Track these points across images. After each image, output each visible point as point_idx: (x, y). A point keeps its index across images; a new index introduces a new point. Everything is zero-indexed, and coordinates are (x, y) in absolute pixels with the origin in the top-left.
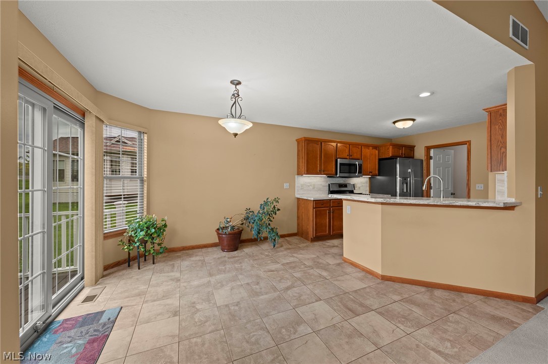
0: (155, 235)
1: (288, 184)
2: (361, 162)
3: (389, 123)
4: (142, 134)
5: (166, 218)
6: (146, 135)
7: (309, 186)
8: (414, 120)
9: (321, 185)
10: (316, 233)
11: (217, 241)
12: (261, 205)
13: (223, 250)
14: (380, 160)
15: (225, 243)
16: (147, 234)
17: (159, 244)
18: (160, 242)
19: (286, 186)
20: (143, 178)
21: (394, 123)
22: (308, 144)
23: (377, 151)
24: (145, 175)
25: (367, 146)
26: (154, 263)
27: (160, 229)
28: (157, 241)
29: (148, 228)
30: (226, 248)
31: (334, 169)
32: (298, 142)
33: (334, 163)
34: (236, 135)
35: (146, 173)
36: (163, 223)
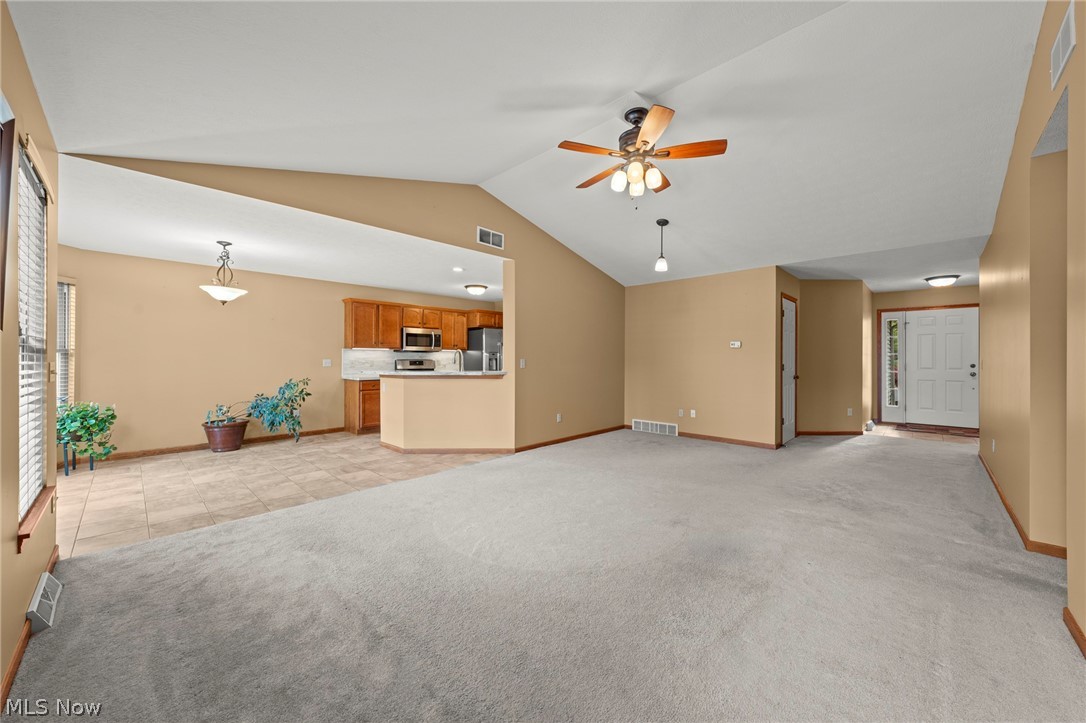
0: (95, 429)
1: (329, 361)
2: (439, 332)
3: (461, 287)
4: (66, 287)
5: (114, 406)
6: (73, 288)
7: (363, 364)
8: (486, 287)
9: (384, 361)
10: (364, 422)
11: (206, 441)
12: (281, 388)
13: (215, 451)
14: (469, 330)
15: (218, 439)
16: (83, 427)
17: (100, 444)
18: (104, 440)
19: (326, 363)
20: (67, 350)
21: (466, 287)
22: (357, 307)
23: (465, 319)
24: (72, 345)
25: (451, 311)
26: (92, 469)
27: (103, 421)
28: (97, 438)
29: (84, 418)
30: (220, 446)
31: (398, 341)
32: (345, 303)
33: (398, 332)
34: (224, 302)
35: (73, 343)
36: (110, 413)
